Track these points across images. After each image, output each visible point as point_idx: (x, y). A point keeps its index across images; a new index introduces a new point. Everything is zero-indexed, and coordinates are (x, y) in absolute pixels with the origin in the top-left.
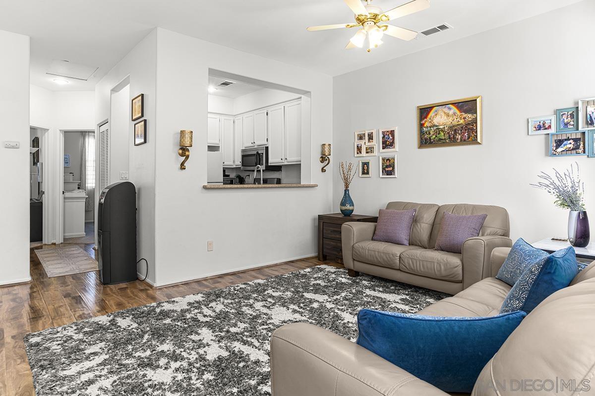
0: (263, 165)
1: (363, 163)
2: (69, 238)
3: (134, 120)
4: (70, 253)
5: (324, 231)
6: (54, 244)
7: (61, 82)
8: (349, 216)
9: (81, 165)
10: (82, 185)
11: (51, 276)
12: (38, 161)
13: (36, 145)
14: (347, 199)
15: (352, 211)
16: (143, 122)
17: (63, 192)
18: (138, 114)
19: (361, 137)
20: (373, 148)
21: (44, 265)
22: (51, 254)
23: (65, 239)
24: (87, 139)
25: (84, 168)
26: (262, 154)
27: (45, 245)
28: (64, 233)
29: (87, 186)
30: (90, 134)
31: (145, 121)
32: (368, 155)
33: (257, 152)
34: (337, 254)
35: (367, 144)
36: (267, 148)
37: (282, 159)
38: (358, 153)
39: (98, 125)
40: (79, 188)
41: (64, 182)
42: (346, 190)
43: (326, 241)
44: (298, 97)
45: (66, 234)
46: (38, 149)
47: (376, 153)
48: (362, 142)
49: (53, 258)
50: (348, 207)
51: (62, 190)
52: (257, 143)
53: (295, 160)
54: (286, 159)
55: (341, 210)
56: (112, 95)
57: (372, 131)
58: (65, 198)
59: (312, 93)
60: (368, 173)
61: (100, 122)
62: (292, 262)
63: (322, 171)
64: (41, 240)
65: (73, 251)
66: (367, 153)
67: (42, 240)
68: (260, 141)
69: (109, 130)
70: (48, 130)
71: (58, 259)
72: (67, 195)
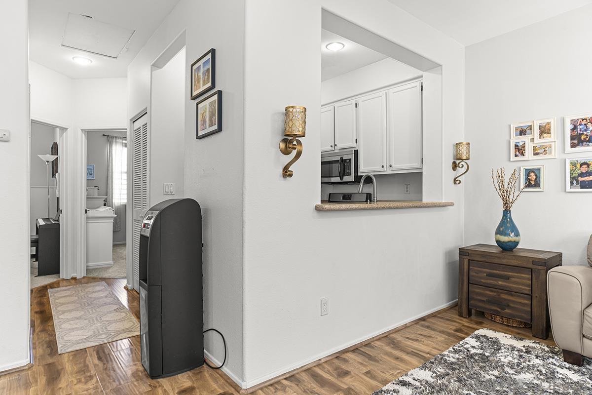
0: (351, 175)
1: (526, 170)
2: (94, 269)
3: (194, 98)
4: (94, 295)
5: (471, 273)
6: (74, 279)
7: (82, 60)
8: (512, 251)
9: (107, 177)
10: (108, 200)
11: (63, 352)
12: (57, 172)
13: (55, 152)
14: (506, 224)
15: (517, 243)
16: (216, 95)
17: (86, 210)
18: (203, 85)
19: (522, 132)
20: (550, 146)
21: (56, 321)
22: (68, 298)
23: (88, 270)
24: (114, 147)
25: (110, 180)
26: (350, 160)
27: (63, 279)
28: (87, 262)
29: (114, 202)
30: (118, 140)
31: (220, 93)
32: (537, 157)
33: (342, 158)
34: (499, 310)
35: (537, 140)
36: (356, 152)
37: (383, 167)
38: (516, 156)
39: (131, 120)
40: (105, 205)
41: (87, 198)
42: (506, 212)
43: (473, 289)
44: (416, 75)
45: (90, 264)
46: (57, 156)
47: (556, 153)
48: (526, 139)
49: (71, 307)
50: (512, 237)
51: (84, 208)
52: (340, 145)
53: (411, 167)
54: (391, 166)
55: (498, 242)
56: (153, 72)
57: (548, 121)
58: (88, 218)
59: (443, 67)
60: (537, 185)
61: (132, 117)
62: (423, 319)
63: (455, 183)
64: (57, 272)
65: (99, 291)
66: (536, 154)
67: (59, 273)
68: (345, 142)
69: (148, 125)
70: (67, 129)
71: (77, 309)
72: (91, 213)
